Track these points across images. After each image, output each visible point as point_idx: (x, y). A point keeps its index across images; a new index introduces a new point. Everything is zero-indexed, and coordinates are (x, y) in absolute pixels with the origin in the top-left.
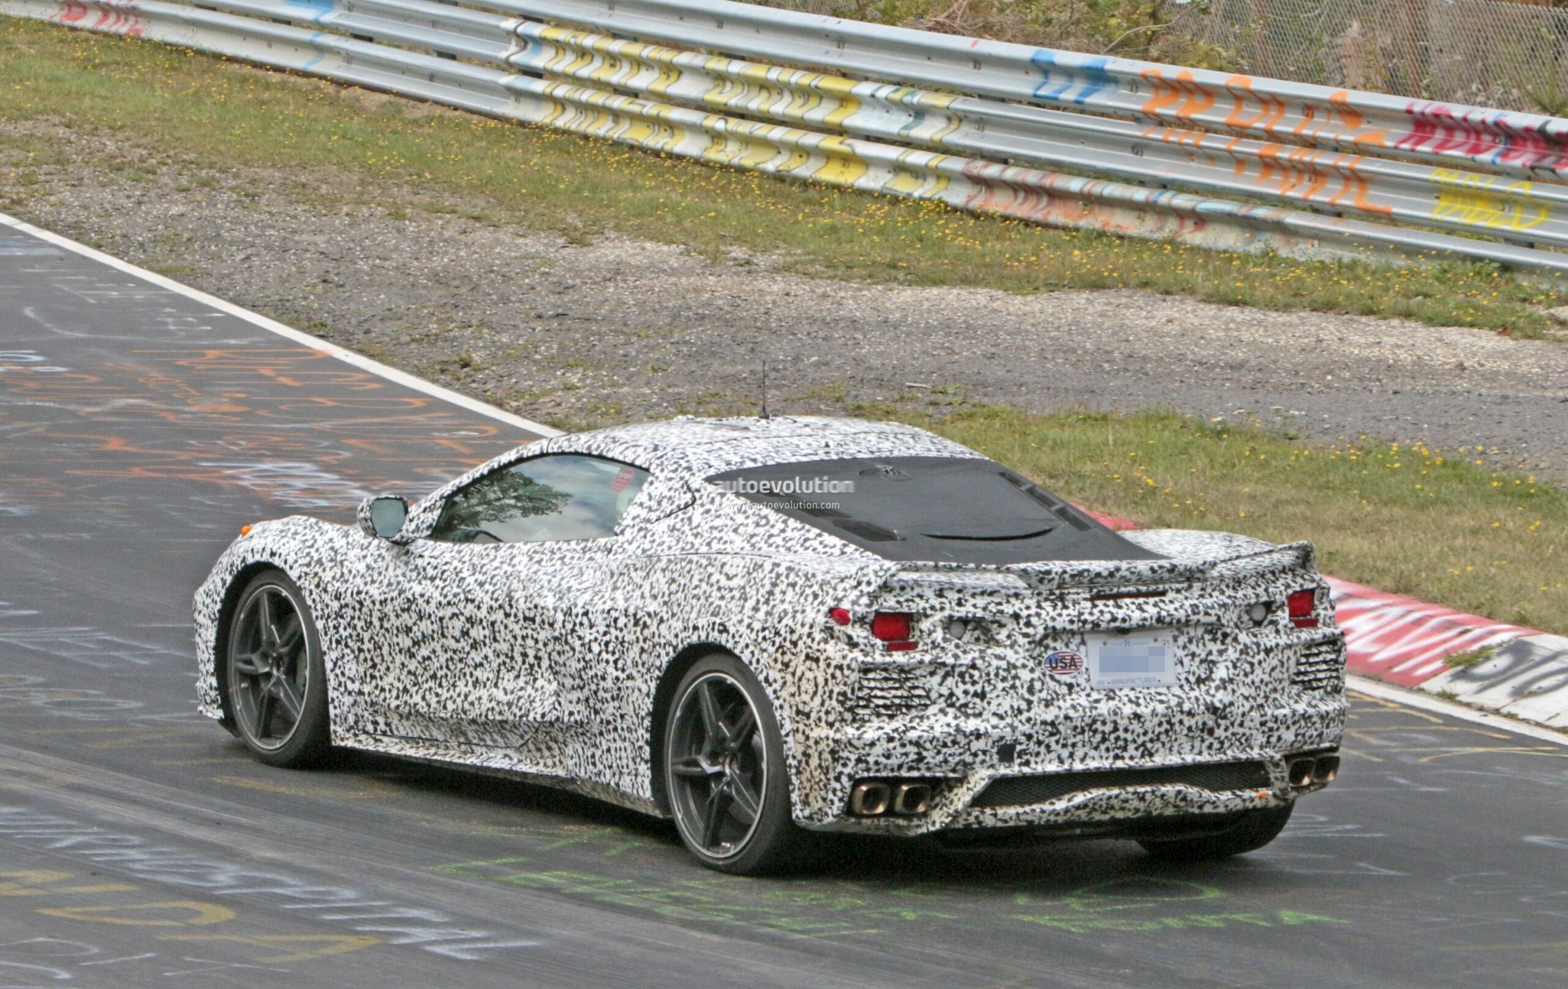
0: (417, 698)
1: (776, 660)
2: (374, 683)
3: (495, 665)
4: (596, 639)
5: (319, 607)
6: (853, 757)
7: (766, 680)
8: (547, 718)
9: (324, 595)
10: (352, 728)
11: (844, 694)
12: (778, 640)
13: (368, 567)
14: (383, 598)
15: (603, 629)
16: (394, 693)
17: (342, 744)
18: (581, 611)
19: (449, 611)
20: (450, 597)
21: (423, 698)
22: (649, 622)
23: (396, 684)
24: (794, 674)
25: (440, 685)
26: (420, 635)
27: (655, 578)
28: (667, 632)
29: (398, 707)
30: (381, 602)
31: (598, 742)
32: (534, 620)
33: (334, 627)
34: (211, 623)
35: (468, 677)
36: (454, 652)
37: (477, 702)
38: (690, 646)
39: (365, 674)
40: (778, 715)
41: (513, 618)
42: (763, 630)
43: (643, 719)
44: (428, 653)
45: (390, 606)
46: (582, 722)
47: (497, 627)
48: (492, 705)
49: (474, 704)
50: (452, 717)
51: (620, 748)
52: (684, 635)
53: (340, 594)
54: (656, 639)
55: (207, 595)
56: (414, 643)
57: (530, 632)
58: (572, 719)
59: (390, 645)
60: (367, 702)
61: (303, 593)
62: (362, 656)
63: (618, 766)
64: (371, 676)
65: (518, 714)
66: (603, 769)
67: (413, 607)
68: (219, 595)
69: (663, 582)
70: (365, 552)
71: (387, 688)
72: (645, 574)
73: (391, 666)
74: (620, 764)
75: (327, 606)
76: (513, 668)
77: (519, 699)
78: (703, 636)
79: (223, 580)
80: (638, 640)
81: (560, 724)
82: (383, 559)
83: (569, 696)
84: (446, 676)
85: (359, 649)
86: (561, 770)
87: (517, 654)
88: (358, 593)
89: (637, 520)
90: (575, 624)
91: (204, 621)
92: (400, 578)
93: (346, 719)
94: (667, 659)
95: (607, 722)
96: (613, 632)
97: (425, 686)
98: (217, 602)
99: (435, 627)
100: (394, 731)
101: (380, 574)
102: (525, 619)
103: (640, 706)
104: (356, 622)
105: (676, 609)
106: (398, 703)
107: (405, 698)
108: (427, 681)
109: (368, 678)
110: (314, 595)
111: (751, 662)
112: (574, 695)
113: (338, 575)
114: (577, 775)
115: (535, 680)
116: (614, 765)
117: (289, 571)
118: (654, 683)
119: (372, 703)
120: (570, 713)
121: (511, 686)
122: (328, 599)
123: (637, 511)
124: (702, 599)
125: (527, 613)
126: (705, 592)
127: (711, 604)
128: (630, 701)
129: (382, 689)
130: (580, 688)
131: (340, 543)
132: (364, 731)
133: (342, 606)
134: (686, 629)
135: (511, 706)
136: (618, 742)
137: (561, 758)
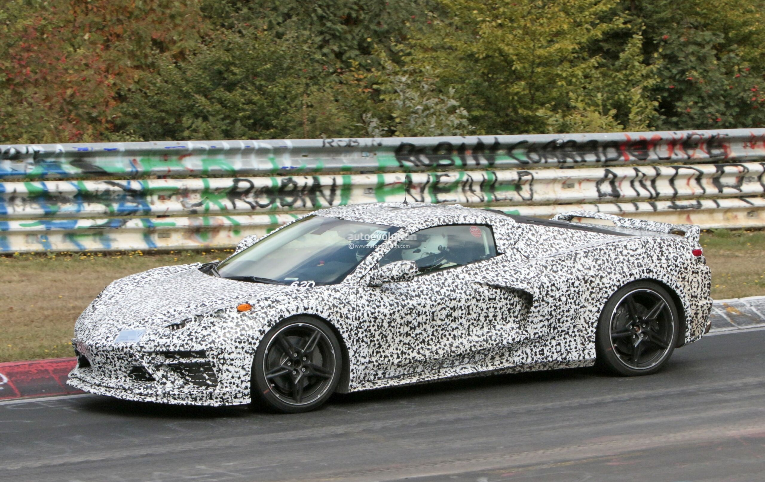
0: (415, 354)
1: (679, 278)
2: (379, 355)
3: (466, 326)
4: (563, 295)
5: (344, 327)
7: (676, 287)
8: (516, 340)
9: (347, 320)
10: (361, 381)
12: (678, 269)
13: (368, 301)
14: (392, 312)
15: (565, 290)
16: (395, 356)
17: (356, 390)
18: (550, 285)
19: (440, 307)
20: (439, 301)
21: (419, 353)
22: (593, 280)
23: (395, 351)
24: (688, 281)
25: (428, 344)
26: (416, 324)
27: (582, 261)
28: (609, 281)
29: (400, 362)
30: (391, 314)
31: (548, 343)
32: (495, 299)
33: (356, 334)
34: (248, 355)
35: (448, 336)
36: (439, 326)
37: (460, 346)
38: (628, 283)
39: (373, 352)
40: (682, 301)
41: (482, 301)
42: (669, 266)
43: (592, 323)
44: (420, 331)
45: (397, 315)
46: (543, 336)
47: (471, 308)
48: (472, 344)
49: (459, 347)
50: (444, 356)
51: (570, 341)
52: (624, 279)
53: (359, 317)
54: (601, 286)
55: (240, 343)
56: (411, 328)
57: (492, 305)
58: (537, 336)
59: (393, 334)
60: (374, 366)
61: (332, 323)
62: (373, 344)
63: (566, 350)
64: (377, 352)
65: (495, 343)
66: (551, 354)
67: (414, 311)
68: (257, 339)
69: (590, 262)
70: (359, 295)
71: (389, 355)
72: (572, 261)
73: (392, 344)
74: (568, 348)
75: (350, 325)
76: (478, 325)
77: (490, 337)
78: (638, 277)
79: (260, 331)
80: (588, 289)
81: (526, 341)
82: (375, 295)
83: (535, 326)
84: (432, 339)
85: (371, 341)
86: (506, 365)
87: (482, 319)
88: (372, 314)
89: (506, 246)
90: (548, 291)
91: (239, 356)
92: (396, 301)
93: (359, 378)
94: (612, 292)
95: (562, 331)
96: (572, 289)
97: (417, 347)
98: (255, 344)
99: (428, 317)
100: (387, 376)
101: (380, 302)
102: (490, 299)
103: (590, 318)
104: (371, 328)
105: (609, 271)
106: (400, 360)
107: (404, 356)
108: (418, 345)
109: (375, 354)
110: (341, 322)
111: (668, 282)
112: (541, 324)
113: (351, 309)
114: (522, 363)
115: (494, 327)
116: (563, 350)
117: (321, 315)
118: (603, 305)
119: (379, 364)
120: (535, 334)
121: (480, 333)
122: (350, 321)
123: (502, 242)
124: (626, 263)
125: (491, 297)
126: (624, 259)
127: (633, 263)
128: (582, 318)
129: (385, 357)
130: (548, 320)
131: (338, 295)
132: (368, 381)
133: (361, 323)
134: (624, 277)
135: (487, 341)
136: (569, 338)
137: (509, 358)
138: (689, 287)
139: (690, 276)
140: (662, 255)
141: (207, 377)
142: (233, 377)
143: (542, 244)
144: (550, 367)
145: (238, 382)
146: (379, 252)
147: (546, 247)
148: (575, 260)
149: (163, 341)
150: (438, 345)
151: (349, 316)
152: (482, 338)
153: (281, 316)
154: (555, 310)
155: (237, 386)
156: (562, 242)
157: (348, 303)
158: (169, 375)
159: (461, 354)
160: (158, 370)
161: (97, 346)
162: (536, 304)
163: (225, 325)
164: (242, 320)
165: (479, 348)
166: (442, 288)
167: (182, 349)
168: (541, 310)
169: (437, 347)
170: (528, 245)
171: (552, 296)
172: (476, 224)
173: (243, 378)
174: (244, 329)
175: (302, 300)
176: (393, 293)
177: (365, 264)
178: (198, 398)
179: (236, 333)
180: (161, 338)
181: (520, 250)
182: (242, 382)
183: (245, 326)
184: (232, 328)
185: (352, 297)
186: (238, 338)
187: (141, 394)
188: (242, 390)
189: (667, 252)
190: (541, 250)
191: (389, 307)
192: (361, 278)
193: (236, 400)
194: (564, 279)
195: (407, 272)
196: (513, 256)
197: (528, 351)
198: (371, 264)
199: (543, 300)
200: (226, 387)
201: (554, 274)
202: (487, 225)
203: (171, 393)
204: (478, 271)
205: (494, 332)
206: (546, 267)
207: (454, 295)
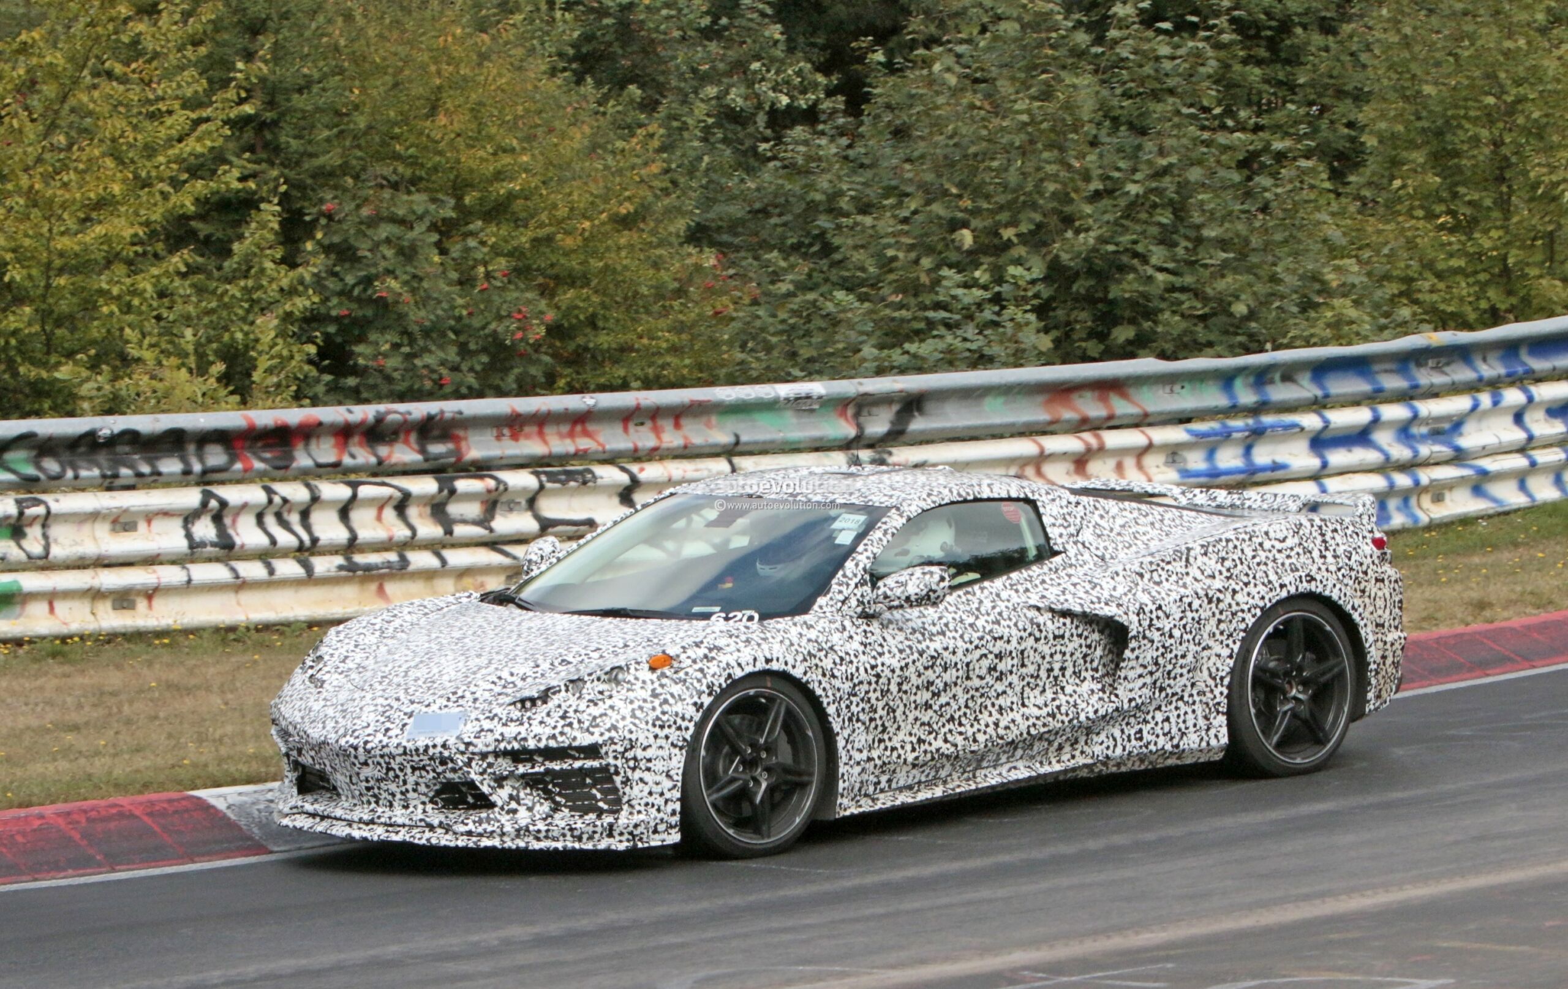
0: (939, 743)
1: (1356, 591)
2: (882, 746)
3: (1018, 689)
4: (1175, 626)
5: (830, 693)
7: (1353, 608)
8: (1100, 714)
9: (833, 681)
10: (856, 796)
12: (1353, 575)
14: (903, 663)
15: (1178, 615)
16: (908, 747)
17: (847, 813)
18: (1154, 608)
19: (978, 654)
20: (976, 642)
21: (946, 741)
22: (1221, 596)
23: (908, 739)
24: (1370, 597)
25: (960, 724)
26: (941, 686)
27: (1199, 563)
28: (1246, 599)
29: (917, 758)
30: (902, 669)
31: (1149, 717)
32: (1063, 637)
33: (848, 707)
34: (677, 751)
35: (990, 708)
36: (977, 690)
37: (1012, 726)
38: (1278, 602)
39: (874, 741)
40: (1363, 632)
41: (1042, 641)
42: (1339, 569)
44: (947, 700)
45: (912, 669)
46: (1142, 704)
47: (1026, 655)
48: (1030, 723)
49: (1009, 729)
50: (986, 747)
51: (1186, 714)
52: (1271, 595)
53: (852, 675)
54: (1234, 608)
55: (662, 727)
56: (934, 694)
57: (1058, 649)
58: (1133, 704)
59: (905, 706)
60: (875, 767)
61: (811, 686)
62: (873, 725)
63: (1180, 730)
64: (880, 742)
65: (1066, 720)
66: (1153, 738)
67: (938, 663)
68: (690, 721)
69: (1212, 564)
70: (846, 634)
71: (899, 746)
72: (1183, 563)
73: (902, 725)
74: (1182, 726)
75: (839, 690)
76: (1037, 686)
77: (1058, 707)
78: (1293, 590)
79: (695, 704)
80: (1214, 615)
81: (1115, 714)
82: (873, 634)
83: (1130, 686)
84: (965, 715)
85: (871, 721)
86: (1081, 760)
87: (1043, 674)
88: (872, 668)
89: (1065, 538)
90: (1151, 620)
91: (660, 753)
92: (907, 643)
93: (852, 791)
94: (1253, 620)
95: (1173, 695)
96: (1189, 615)
97: (943, 731)
98: (687, 729)
99: (960, 673)
100: (894, 786)
101: (881, 646)
102: (1055, 638)
103: (1218, 670)
104: (871, 695)
105: (1245, 579)
106: (916, 754)
107: (923, 748)
108: (944, 726)
109: (877, 745)
110: (824, 685)
111: (1340, 598)
112: (1141, 683)
113: (838, 661)
114: (1107, 757)
115: (1063, 688)
116: (1174, 731)
117: (792, 673)
118: (1238, 644)
119: (883, 764)
120: (1130, 701)
121: (1040, 701)
122: (837, 683)
123: (1056, 532)
124: (1271, 564)
125: (1056, 633)
126: (1267, 558)
127: (1283, 564)
128: (1204, 668)
129: (893, 750)
130: (1151, 673)
131: (813, 634)
132: (866, 795)
133: (855, 686)
134: (1271, 590)
135: (1053, 716)
136: (1184, 708)
137: (1086, 748)
138: (1371, 609)
139: (1372, 588)
140: (1327, 549)
141: (599, 796)
142: (650, 793)
144: (1151, 763)
145: (660, 801)
146: (866, 554)
147: (1127, 538)
148: (1187, 560)
149: (511, 730)
150: (976, 726)
151: (836, 672)
152: (1045, 711)
153: (730, 676)
154: (1163, 655)
155: (659, 810)
156: (1149, 529)
157: (831, 648)
158: (522, 795)
159: (1013, 741)
160: (501, 786)
161: (369, 746)
162: (1133, 644)
163: (631, 695)
164: (662, 686)
165: (1042, 730)
166: (977, 618)
167: (553, 744)
168: (1142, 657)
169: (975, 729)
171: (1158, 629)
172: (1010, 499)
173: (668, 795)
174: (666, 701)
175: (759, 645)
176: (901, 629)
177: (844, 576)
178: (585, 837)
179: (654, 709)
180: (505, 725)
181: (1087, 545)
182: (666, 802)
183: (668, 697)
184: (645, 701)
185: (836, 638)
186: (658, 718)
187: (469, 833)
188: (666, 818)
189: (1333, 543)
190: (1120, 546)
191: (898, 655)
192: (843, 602)
193: (656, 836)
194: (1175, 596)
195: (934, 587)
196: (1080, 558)
197: (1117, 733)
198: (855, 575)
199: (1144, 637)
200: (639, 812)
201: (1157, 588)
202: (1027, 501)
203: (531, 828)
204: (1029, 586)
205: (1063, 699)
206: (1141, 576)
207: (999, 631)
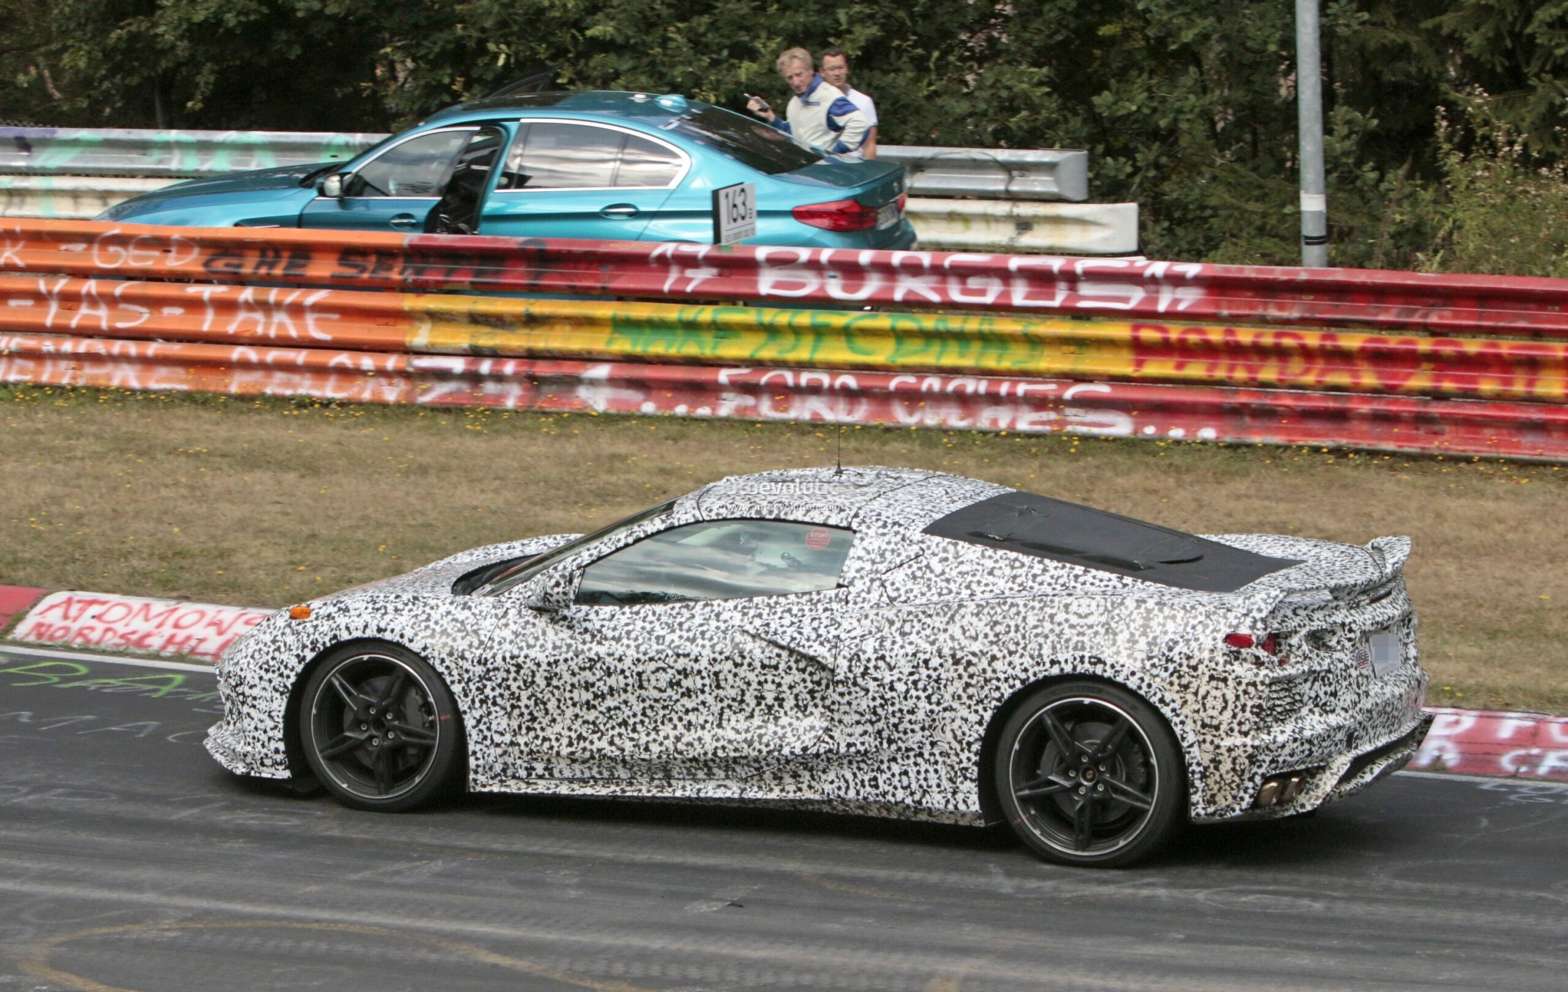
1: (1171, 684)
2: (532, 734)
3: (716, 709)
4: (899, 680)
5: (455, 672)
6: (1268, 759)
7: (1162, 700)
8: (812, 751)
9: (460, 662)
10: (496, 776)
11: (1260, 706)
12: (1171, 667)
13: (516, 634)
14: (552, 660)
15: (908, 670)
16: (565, 741)
17: (486, 790)
18: (873, 657)
19: (653, 666)
21: (612, 743)
22: (975, 660)
24: (1196, 694)
25: (634, 730)
26: (606, 690)
27: (965, 622)
28: (1006, 667)
29: (573, 753)
30: (549, 664)
31: (883, 768)
32: (776, 667)
33: (478, 689)
34: (277, 695)
35: (675, 721)
36: (656, 701)
37: (696, 743)
38: (1045, 679)
39: (520, 727)
40: (1178, 730)
41: (745, 667)
42: (1150, 659)
43: (969, 744)
44: (616, 703)
45: (562, 667)
46: (866, 752)
47: (721, 676)
48: (719, 744)
49: (692, 745)
50: (659, 757)
51: (927, 771)
52: (1037, 669)
53: (486, 660)
54: (989, 674)
55: (267, 671)
56: (596, 696)
57: (770, 678)
58: (853, 749)
59: (559, 701)
60: (522, 752)
61: (431, 663)
62: (516, 712)
63: (921, 786)
64: (529, 729)
65: (765, 750)
66: (891, 790)
67: (598, 665)
68: (292, 670)
69: (980, 625)
70: (503, 621)
71: (553, 737)
72: (946, 619)
73: (559, 719)
74: (924, 784)
75: (467, 671)
76: (742, 710)
77: (760, 736)
78: (1068, 669)
79: (298, 656)
80: (960, 677)
81: (831, 756)
82: (534, 625)
83: (849, 730)
84: (642, 722)
85: (513, 707)
86: (808, 795)
87: (749, 698)
88: (512, 658)
89: (863, 573)
90: (867, 668)
91: (264, 694)
92: (569, 641)
93: (491, 768)
94: (1011, 691)
95: (908, 750)
96: (924, 672)
97: (611, 733)
98: (288, 677)
99: (630, 681)
100: (556, 774)
101: (537, 639)
102: (763, 666)
103: (964, 734)
105: (1013, 648)
106: (573, 749)
107: (582, 744)
108: (613, 728)
109: (524, 731)
110: (447, 663)
111: (1140, 688)
112: (859, 729)
113: (476, 643)
114: (841, 797)
115: (776, 719)
116: (914, 786)
117: (407, 644)
118: (990, 713)
119: (531, 752)
120: (849, 745)
121: (742, 725)
122: (466, 665)
123: (858, 564)
124: (1052, 637)
125: (766, 662)
126: (1052, 631)
127: (1068, 641)
128: (948, 729)
129: (545, 739)
130: (872, 723)
131: (463, 615)
132: (514, 777)
133: (488, 671)
134: (1038, 664)
135: (750, 744)
136: (923, 766)
137: (813, 783)
138: (1197, 707)
139: (1202, 685)
140: (1144, 634)
142: (256, 729)
143: (948, 581)
144: (900, 814)
145: (264, 737)
147: (953, 587)
148: (952, 618)
150: (653, 735)
151: (467, 655)
152: (744, 736)
153: (335, 637)
154: (882, 706)
155: (263, 746)
157: (476, 632)
159: (694, 759)
162: (841, 688)
164: (283, 634)
165: (732, 754)
166: (673, 631)
168: (854, 703)
169: (650, 738)
170: (914, 578)
171: (875, 679)
172: (825, 526)
173: (270, 734)
174: (278, 649)
175: (385, 615)
176: (570, 627)
179: (268, 653)
181: (887, 584)
182: (270, 739)
183: (282, 645)
184: (266, 644)
185: (488, 624)
186: (267, 663)
188: (271, 754)
189: (1159, 630)
191: (550, 651)
193: (265, 770)
194: (910, 650)
196: (863, 595)
197: (849, 776)
199: (855, 684)
200: (248, 744)
201: (898, 639)
202: (846, 530)
205: (771, 727)
207: (688, 647)
